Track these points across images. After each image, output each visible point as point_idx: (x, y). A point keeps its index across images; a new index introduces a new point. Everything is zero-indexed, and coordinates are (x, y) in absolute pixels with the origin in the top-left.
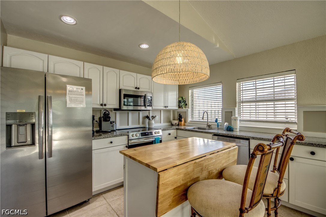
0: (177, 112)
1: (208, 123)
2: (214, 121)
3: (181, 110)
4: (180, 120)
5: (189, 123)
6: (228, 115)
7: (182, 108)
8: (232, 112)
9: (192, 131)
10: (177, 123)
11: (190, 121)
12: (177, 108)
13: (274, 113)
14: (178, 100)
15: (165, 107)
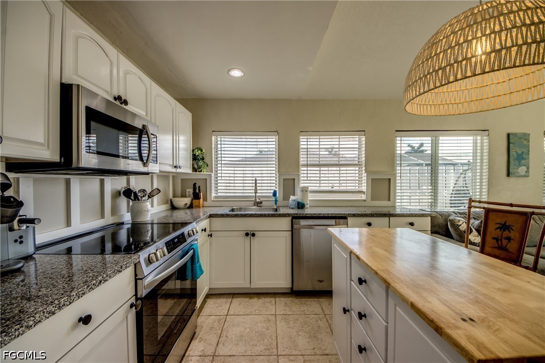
0: (181, 179)
1: (256, 199)
2: (272, 194)
3: (198, 176)
4: (196, 196)
5: (213, 201)
6: (289, 184)
7: (201, 171)
8: (294, 179)
9: (227, 216)
10: (189, 203)
11: (216, 197)
12: (190, 171)
13: (340, 181)
14: (191, 154)
15: (175, 167)
